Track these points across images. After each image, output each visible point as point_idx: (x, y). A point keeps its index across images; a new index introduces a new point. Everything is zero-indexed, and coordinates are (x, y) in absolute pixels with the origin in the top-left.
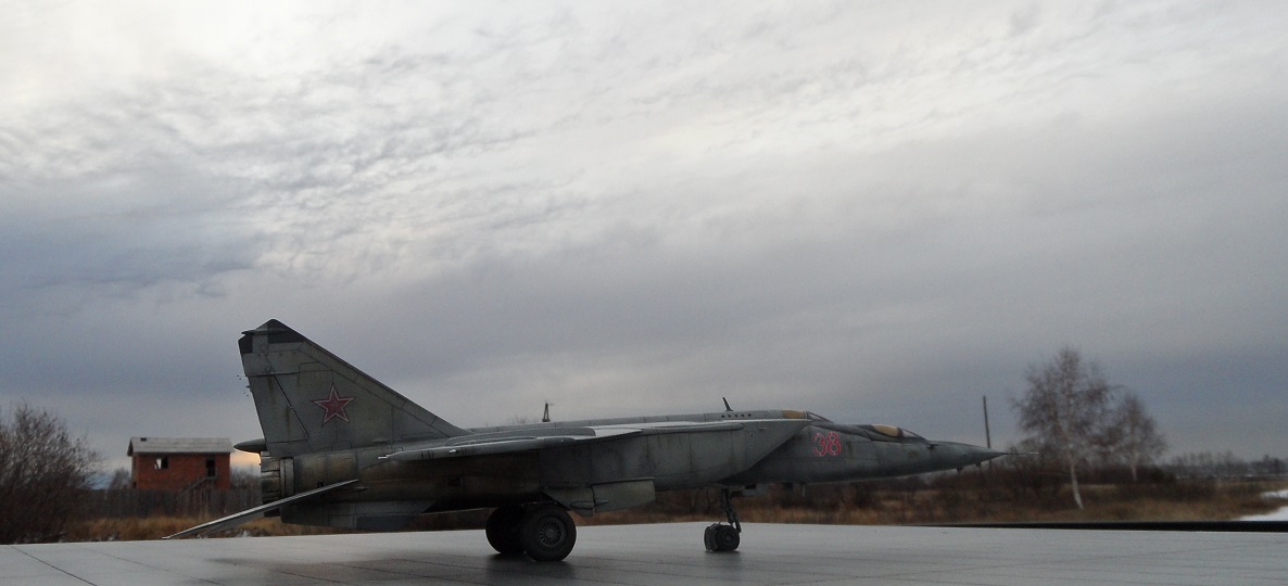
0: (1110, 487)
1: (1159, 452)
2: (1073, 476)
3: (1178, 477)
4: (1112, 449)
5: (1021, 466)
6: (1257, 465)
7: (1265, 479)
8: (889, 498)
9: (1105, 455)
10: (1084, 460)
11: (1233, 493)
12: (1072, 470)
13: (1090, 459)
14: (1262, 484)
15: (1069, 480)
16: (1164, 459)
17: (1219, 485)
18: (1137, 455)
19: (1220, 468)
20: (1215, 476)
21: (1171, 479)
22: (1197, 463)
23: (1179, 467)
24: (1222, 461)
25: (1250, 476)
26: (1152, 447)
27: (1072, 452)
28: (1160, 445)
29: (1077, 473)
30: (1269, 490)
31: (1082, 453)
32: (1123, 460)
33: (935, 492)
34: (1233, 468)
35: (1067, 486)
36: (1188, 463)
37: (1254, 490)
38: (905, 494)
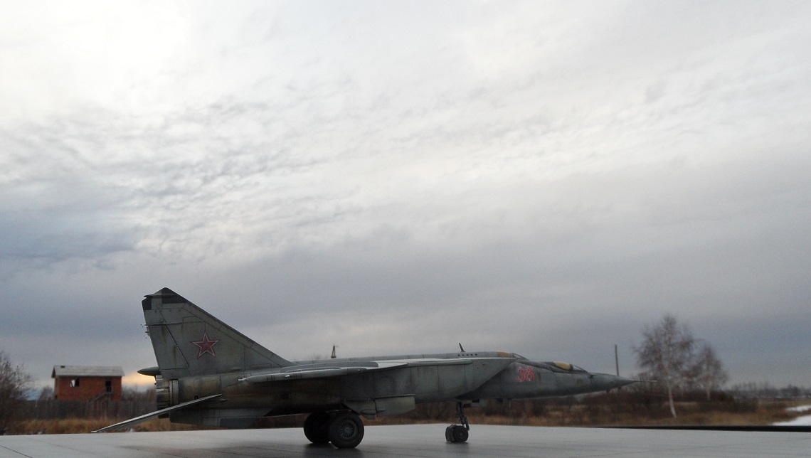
0: (693, 404)
1: (724, 382)
2: (671, 397)
3: (735, 398)
4: (695, 379)
5: (637, 390)
6: (784, 391)
7: (789, 400)
8: (555, 410)
9: (690, 383)
10: (677, 387)
11: (769, 408)
12: (670, 393)
13: (681, 386)
14: (786, 403)
15: (668, 400)
16: (727, 386)
17: (760, 403)
18: (710, 384)
19: (761, 392)
20: (757, 397)
21: (731, 399)
22: (747, 389)
23: (736, 392)
24: (763, 388)
25: (779, 397)
26: (720, 378)
27: (670, 382)
28: (724, 378)
29: (673, 395)
30: (791, 406)
31: (676, 382)
32: (702, 386)
33: (583, 406)
34: (769, 392)
35: (666, 403)
36: (741, 389)
37: (782, 407)
38: (565, 407)
